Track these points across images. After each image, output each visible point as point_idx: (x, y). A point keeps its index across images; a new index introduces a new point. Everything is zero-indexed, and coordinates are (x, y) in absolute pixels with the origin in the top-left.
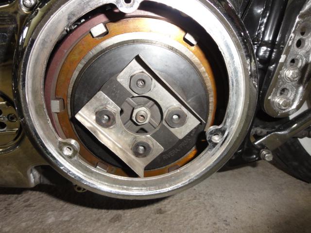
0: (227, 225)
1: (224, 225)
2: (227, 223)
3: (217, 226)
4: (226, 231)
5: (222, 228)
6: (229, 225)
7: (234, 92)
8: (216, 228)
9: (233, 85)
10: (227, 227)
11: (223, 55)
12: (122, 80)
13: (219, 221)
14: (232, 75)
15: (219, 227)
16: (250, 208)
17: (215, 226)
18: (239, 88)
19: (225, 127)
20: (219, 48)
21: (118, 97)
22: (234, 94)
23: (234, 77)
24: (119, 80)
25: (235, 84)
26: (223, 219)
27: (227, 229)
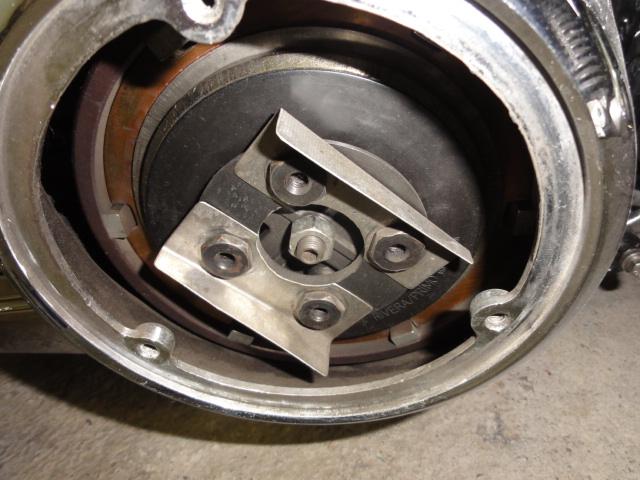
0: (526, 387)
1: (521, 389)
2: (528, 384)
3: (504, 390)
4: (524, 402)
5: (517, 397)
6: (531, 388)
7: (554, 225)
8: (503, 395)
9: (550, 208)
10: (525, 395)
11: (523, 132)
12: (248, 173)
13: (509, 380)
14: (551, 184)
15: (508, 393)
16: (583, 346)
17: (500, 390)
18: (569, 215)
19: (522, 300)
20: (512, 114)
21: (247, 210)
22: (554, 229)
23: (555, 187)
24: (240, 174)
25: (556, 206)
26: (518, 374)
27: (526, 399)
